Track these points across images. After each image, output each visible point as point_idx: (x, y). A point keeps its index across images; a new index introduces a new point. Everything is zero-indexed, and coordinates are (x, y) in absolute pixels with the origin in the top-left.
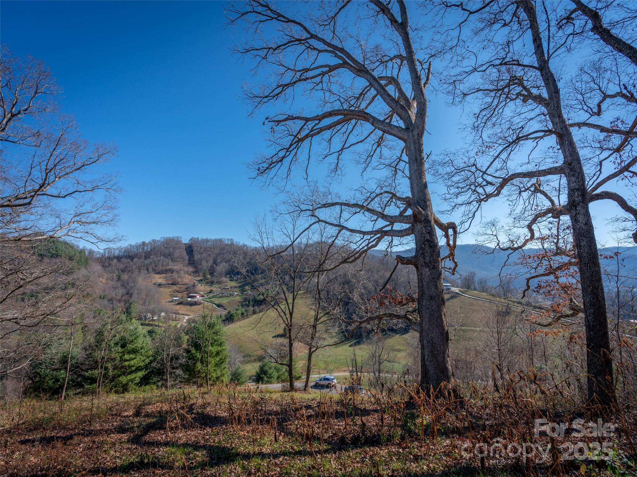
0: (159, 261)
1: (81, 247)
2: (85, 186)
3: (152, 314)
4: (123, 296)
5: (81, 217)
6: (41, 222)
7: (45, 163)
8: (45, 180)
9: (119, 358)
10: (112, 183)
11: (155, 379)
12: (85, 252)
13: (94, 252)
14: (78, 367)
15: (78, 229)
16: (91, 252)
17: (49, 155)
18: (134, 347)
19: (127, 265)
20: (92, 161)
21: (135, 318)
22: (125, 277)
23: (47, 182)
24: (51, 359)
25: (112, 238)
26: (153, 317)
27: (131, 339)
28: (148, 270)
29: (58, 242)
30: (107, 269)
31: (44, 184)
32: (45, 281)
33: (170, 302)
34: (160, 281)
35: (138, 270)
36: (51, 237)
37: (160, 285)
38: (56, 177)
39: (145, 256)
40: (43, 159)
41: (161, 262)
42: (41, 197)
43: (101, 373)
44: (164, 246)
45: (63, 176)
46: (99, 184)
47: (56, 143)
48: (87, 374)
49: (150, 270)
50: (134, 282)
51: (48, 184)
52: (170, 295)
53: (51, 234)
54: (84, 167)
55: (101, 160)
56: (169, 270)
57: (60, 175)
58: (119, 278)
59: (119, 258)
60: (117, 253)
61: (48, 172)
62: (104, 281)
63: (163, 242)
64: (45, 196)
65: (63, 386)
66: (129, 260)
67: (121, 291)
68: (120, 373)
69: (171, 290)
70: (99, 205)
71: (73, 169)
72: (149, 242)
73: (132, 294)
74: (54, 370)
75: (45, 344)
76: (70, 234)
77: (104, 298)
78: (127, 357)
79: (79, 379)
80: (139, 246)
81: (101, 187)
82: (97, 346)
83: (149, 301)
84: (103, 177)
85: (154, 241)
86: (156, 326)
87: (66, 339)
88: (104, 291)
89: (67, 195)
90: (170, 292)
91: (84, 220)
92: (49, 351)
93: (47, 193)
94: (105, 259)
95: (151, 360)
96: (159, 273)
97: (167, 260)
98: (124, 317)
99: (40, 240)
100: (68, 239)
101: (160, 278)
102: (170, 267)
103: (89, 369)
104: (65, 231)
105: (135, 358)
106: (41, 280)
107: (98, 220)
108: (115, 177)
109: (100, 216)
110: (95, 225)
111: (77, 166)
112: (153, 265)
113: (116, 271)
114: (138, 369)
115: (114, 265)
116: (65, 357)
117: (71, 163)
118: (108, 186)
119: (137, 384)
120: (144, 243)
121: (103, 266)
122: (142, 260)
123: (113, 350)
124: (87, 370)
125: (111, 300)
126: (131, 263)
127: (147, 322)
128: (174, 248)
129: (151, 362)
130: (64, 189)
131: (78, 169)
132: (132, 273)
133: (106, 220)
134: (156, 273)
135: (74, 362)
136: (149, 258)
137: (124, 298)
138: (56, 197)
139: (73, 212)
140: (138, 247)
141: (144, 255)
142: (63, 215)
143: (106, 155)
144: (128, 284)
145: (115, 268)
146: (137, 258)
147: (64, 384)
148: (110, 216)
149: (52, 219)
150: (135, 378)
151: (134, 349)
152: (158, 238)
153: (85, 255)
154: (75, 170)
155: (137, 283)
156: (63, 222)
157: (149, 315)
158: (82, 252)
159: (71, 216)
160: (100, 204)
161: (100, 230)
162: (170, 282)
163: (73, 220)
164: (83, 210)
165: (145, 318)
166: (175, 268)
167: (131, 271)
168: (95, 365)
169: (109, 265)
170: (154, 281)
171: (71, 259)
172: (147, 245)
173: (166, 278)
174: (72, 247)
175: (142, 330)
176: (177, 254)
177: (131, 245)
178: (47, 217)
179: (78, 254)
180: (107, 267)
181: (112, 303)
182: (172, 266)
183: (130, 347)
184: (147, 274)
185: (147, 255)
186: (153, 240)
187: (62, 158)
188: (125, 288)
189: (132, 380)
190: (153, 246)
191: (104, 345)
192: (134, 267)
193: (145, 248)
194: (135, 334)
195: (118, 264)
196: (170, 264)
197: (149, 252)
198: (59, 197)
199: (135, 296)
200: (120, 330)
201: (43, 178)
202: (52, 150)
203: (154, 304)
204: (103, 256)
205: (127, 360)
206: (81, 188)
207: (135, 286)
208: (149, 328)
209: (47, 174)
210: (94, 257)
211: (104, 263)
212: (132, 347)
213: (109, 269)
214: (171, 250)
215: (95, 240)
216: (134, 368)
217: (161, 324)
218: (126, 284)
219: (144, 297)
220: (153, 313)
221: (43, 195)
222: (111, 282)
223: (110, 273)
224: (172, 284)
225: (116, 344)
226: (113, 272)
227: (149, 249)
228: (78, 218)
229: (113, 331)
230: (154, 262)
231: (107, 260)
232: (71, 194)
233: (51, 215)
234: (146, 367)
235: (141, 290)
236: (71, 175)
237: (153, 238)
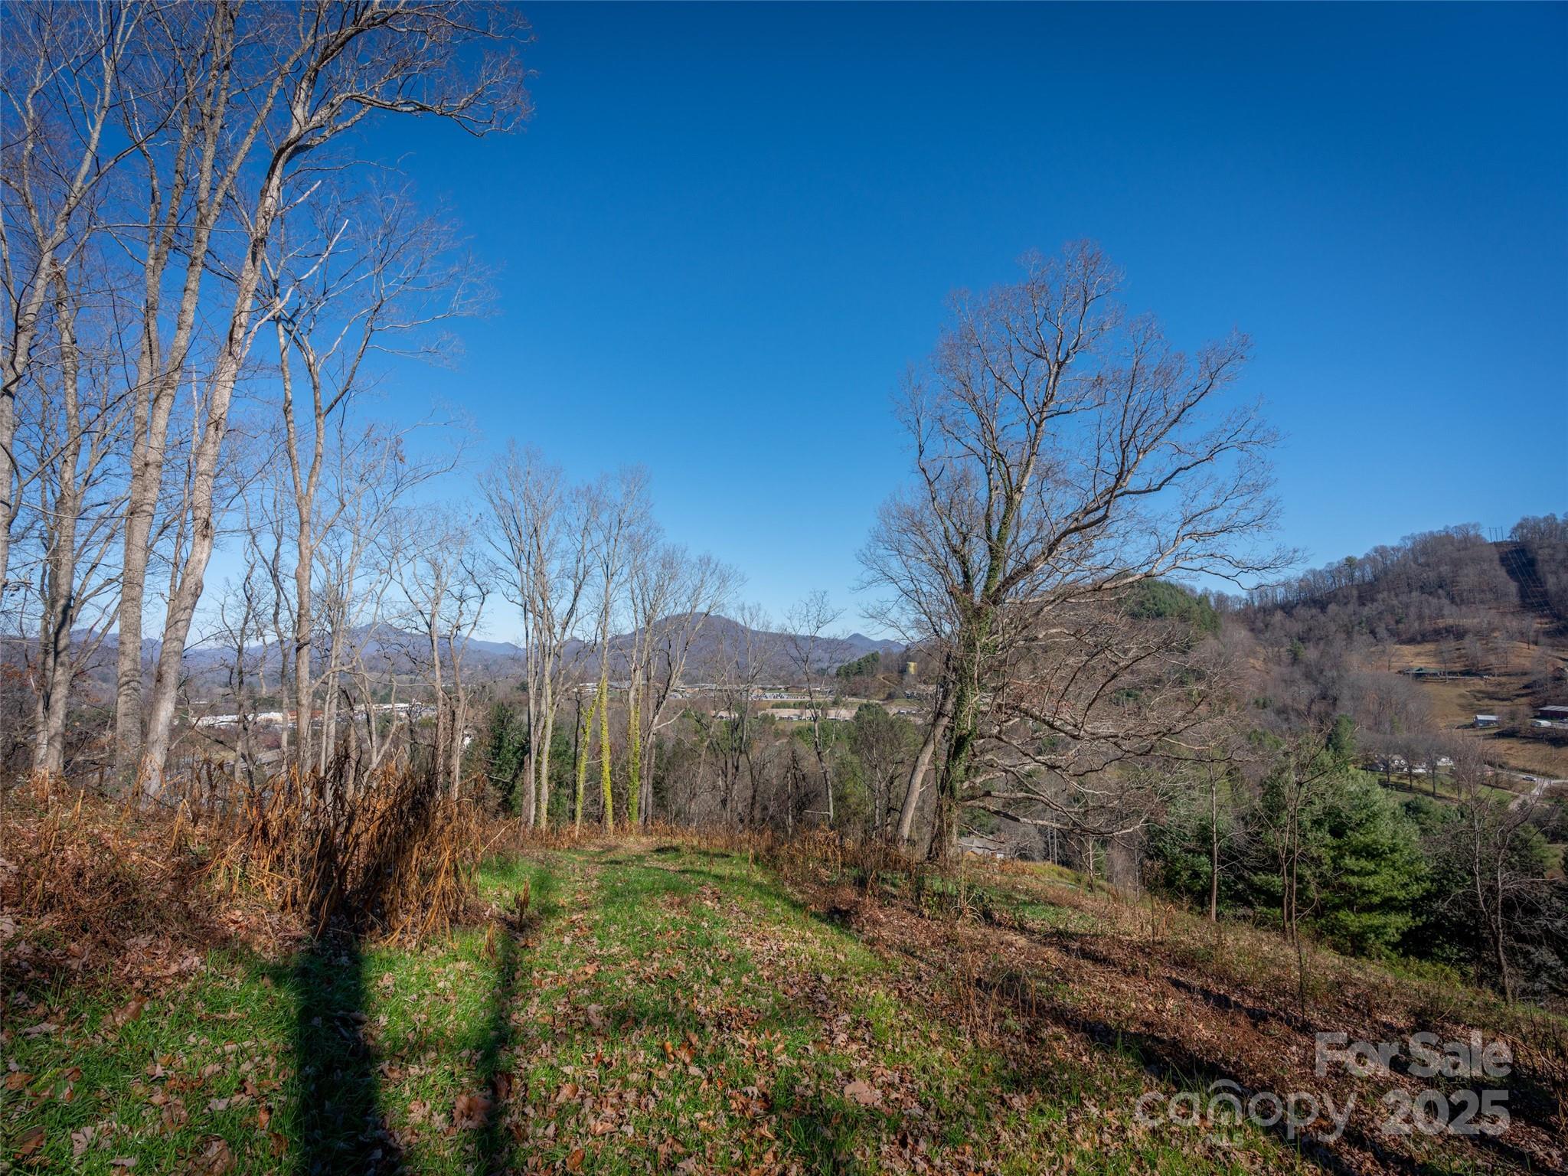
0: (1407, 606)
1: (1199, 591)
2: (1193, 455)
3: (1406, 758)
4: (1312, 701)
5: (1194, 523)
6: (1127, 548)
7: (1118, 431)
8: (1123, 464)
9: (1328, 861)
10: (1251, 426)
11: (1451, 951)
12: (1208, 602)
13: (1227, 598)
14: (1235, 858)
15: (1193, 550)
16: (1221, 599)
17: (1122, 413)
18: (1368, 839)
19: (1312, 622)
20: (1198, 394)
21: (1355, 762)
22: (1310, 654)
23: (1126, 468)
24: (1179, 826)
25: (1269, 560)
26: (1410, 768)
27: (1356, 817)
28: (1373, 632)
29: (1156, 584)
30: (1262, 636)
31: (1121, 474)
32: (1147, 665)
33: (1466, 727)
34: (1418, 663)
35: (1343, 636)
36: (1147, 576)
37: (1420, 675)
38: (1139, 453)
39: (1360, 597)
40: (1114, 424)
41: (1413, 610)
42: (1119, 500)
43: (1291, 887)
44: (1415, 560)
45: (1149, 446)
46: (1222, 440)
47: (1130, 383)
48: (1255, 879)
49: (1382, 631)
50: (1336, 666)
51: (1129, 471)
52: (1462, 707)
53: (1146, 569)
54: (1187, 411)
55: (1217, 383)
56: (1448, 630)
57: (1145, 446)
58: (1295, 659)
59: (1287, 608)
60: (1280, 595)
61: (1124, 446)
62: (1259, 664)
63: (1412, 550)
64: (1127, 497)
65: (1210, 890)
66: (1314, 611)
67: (1306, 691)
68: (1337, 901)
69: (1463, 690)
70: (1229, 489)
71: (1166, 425)
72: (1367, 556)
73: (1335, 699)
74: (1188, 851)
75: (1166, 794)
76: (1179, 564)
77: (1264, 706)
78: (1349, 862)
79: (1240, 886)
80: (1339, 570)
81: (1228, 445)
82: (1270, 818)
83: (1392, 722)
84: (1229, 420)
85: (1382, 551)
86: (1427, 794)
87: (1201, 789)
88: (1264, 689)
89: (1163, 484)
90: (1461, 696)
91: (1201, 529)
92: (1172, 810)
93: (1130, 488)
94: (1255, 613)
95: (1427, 891)
96: (1411, 641)
97: (1434, 601)
98: (1326, 758)
99: (1131, 585)
100: (1175, 577)
101: (1418, 654)
102: (1450, 621)
103: (1261, 869)
104: (1169, 560)
105: (1375, 873)
106: (1142, 665)
107: (1230, 524)
108: (1256, 409)
109: (1234, 512)
110: (1225, 534)
111: (1173, 416)
112: (1389, 619)
113: (1285, 640)
114: (1389, 905)
115: (1279, 625)
116: (1205, 828)
117: (1161, 413)
118: (1241, 437)
119: (1395, 946)
120: (1350, 562)
121: (1252, 630)
122: (1351, 608)
123: (1309, 835)
124: (1255, 870)
125: (1282, 711)
126: (1322, 618)
127: (1393, 779)
128: (1457, 564)
129: (1428, 896)
130: (1157, 473)
131: (1175, 421)
132: (1329, 643)
133: (1248, 519)
134: (1402, 642)
135: (1223, 843)
136: (1373, 600)
137: (1315, 708)
138: (1145, 492)
139: (1178, 517)
140: (1334, 573)
141: (1355, 593)
142: (1161, 526)
143: (1226, 368)
144: (1321, 672)
145: (1282, 633)
146: (1338, 603)
147: (1212, 886)
148: (1258, 506)
149: (1144, 541)
150: (1385, 927)
151: (1368, 846)
152: (1392, 541)
153: (1209, 607)
154: (1170, 425)
155: (1347, 671)
156: (1164, 541)
157: (1398, 761)
158: (1202, 600)
159: (1176, 527)
160: (1231, 484)
161: (1239, 546)
162: (1458, 667)
163: (1181, 534)
164: (1197, 507)
165: (1387, 766)
166: (1468, 622)
167: (1325, 639)
168: (1272, 863)
169: (1266, 626)
170: (1398, 664)
171: (1184, 617)
172: (1361, 564)
173: (1438, 654)
174: (1182, 593)
175: (1387, 801)
176: (1468, 578)
177: (1314, 572)
178: (1134, 537)
179: (1195, 607)
180: (1261, 631)
181: (1287, 719)
182: (1452, 617)
183: (1358, 838)
184: (1371, 645)
185: (1366, 593)
186: (1376, 550)
187: (1143, 409)
188: (1316, 682)
189: (1378, 931)
190: (1380, 566)
191: (1285, 818)
192: (1333, 627)
193: (1357, 574)
194: (1365, 806)
195: (1288, 623)
196: (1446, 612)
197: (1370, 583)
198: (1150, 491)
199: (1346, 704)
200: (1322, 788)
201: (1119, 462)
202: (1124, 402)
203: (1408, 729)
204: (1248, 605)
205: (1353, 873)
206: (1187, 460)
207: (1340, 677)
208: (1408, 797)
209: (1124, 453)
210: (1230, 609)
211: (1253, 622)
212: (1362, 838)
213: (1267, 635)
214: (1445, 569)
215: (1230, 571)
216: (1376, 900)
217: (1441, 791)
218: (1315, 673)
219: (1374, 708)
220: (1411, 757)
221: (1122, 494)
222: (1276, 668)
223: (1272, 645)
224: (1467, 673)
225: (1317, 823)
226: (1278, 643)
227: (1369, 577)
228: (1189, 528)
229: (1304, 790)
230: (1392, 610)
231: (1260, 615)
232: (1170, 478)
233: (1141, 531)
234: (1415, 906)
235: (1360, 689)
236: (1164, 440)
237: (1378, 544)
